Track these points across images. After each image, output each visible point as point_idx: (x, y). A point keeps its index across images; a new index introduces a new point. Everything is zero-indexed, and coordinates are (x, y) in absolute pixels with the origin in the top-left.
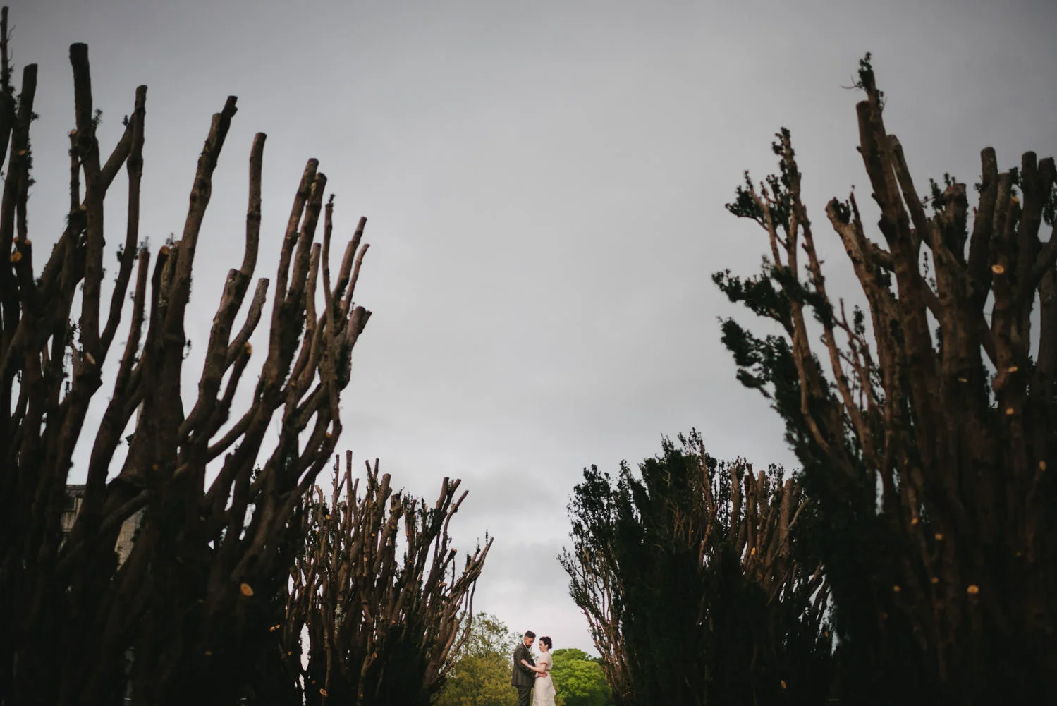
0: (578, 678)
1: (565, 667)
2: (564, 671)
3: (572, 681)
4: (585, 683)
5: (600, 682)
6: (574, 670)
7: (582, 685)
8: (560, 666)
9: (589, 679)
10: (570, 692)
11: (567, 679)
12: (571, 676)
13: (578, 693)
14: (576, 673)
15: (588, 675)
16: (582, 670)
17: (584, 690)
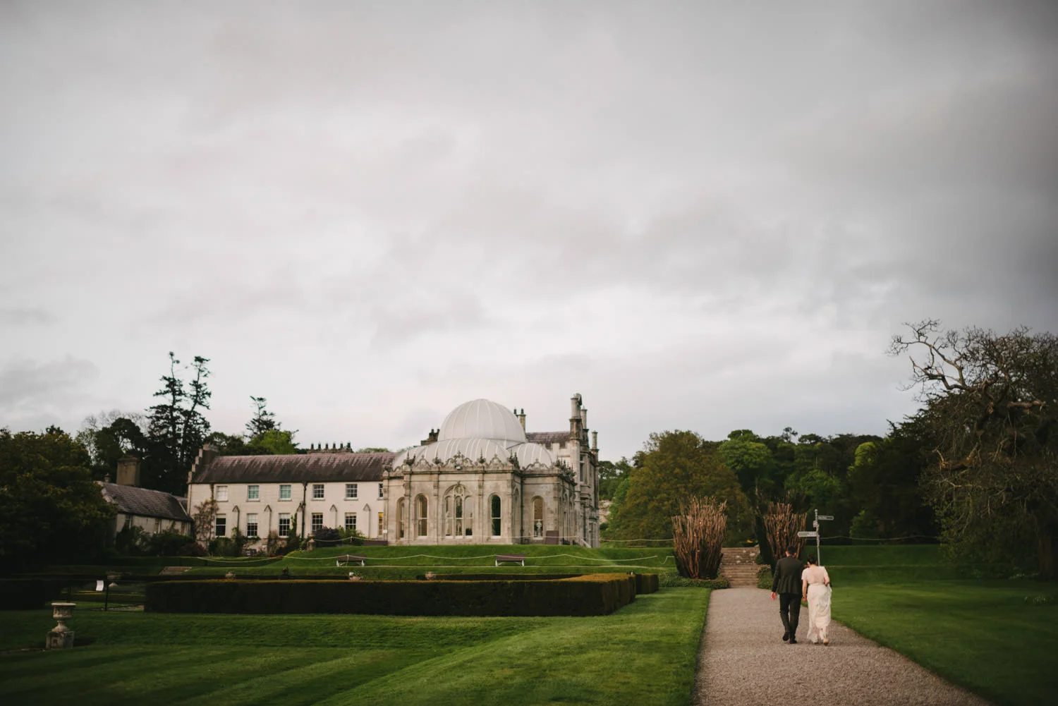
0: (750, 455)
1: (740, 448)
2: (741, 450)
3: (746, 457)
4: (756, 459)
5: (767, 458)
6: (748, 450)
7: (754, 460)
8: (737, 446)
9: (759, 456)
10: (745, 465)
11: (743, 456)
12: (746, 453)
13: (751, 466)
14: (751, 451)
15: (758, 453)
16: (753, 450)
17: (755, 463)
